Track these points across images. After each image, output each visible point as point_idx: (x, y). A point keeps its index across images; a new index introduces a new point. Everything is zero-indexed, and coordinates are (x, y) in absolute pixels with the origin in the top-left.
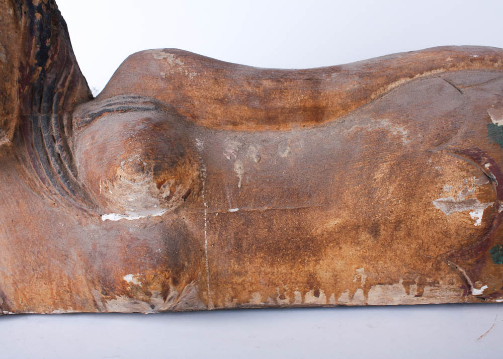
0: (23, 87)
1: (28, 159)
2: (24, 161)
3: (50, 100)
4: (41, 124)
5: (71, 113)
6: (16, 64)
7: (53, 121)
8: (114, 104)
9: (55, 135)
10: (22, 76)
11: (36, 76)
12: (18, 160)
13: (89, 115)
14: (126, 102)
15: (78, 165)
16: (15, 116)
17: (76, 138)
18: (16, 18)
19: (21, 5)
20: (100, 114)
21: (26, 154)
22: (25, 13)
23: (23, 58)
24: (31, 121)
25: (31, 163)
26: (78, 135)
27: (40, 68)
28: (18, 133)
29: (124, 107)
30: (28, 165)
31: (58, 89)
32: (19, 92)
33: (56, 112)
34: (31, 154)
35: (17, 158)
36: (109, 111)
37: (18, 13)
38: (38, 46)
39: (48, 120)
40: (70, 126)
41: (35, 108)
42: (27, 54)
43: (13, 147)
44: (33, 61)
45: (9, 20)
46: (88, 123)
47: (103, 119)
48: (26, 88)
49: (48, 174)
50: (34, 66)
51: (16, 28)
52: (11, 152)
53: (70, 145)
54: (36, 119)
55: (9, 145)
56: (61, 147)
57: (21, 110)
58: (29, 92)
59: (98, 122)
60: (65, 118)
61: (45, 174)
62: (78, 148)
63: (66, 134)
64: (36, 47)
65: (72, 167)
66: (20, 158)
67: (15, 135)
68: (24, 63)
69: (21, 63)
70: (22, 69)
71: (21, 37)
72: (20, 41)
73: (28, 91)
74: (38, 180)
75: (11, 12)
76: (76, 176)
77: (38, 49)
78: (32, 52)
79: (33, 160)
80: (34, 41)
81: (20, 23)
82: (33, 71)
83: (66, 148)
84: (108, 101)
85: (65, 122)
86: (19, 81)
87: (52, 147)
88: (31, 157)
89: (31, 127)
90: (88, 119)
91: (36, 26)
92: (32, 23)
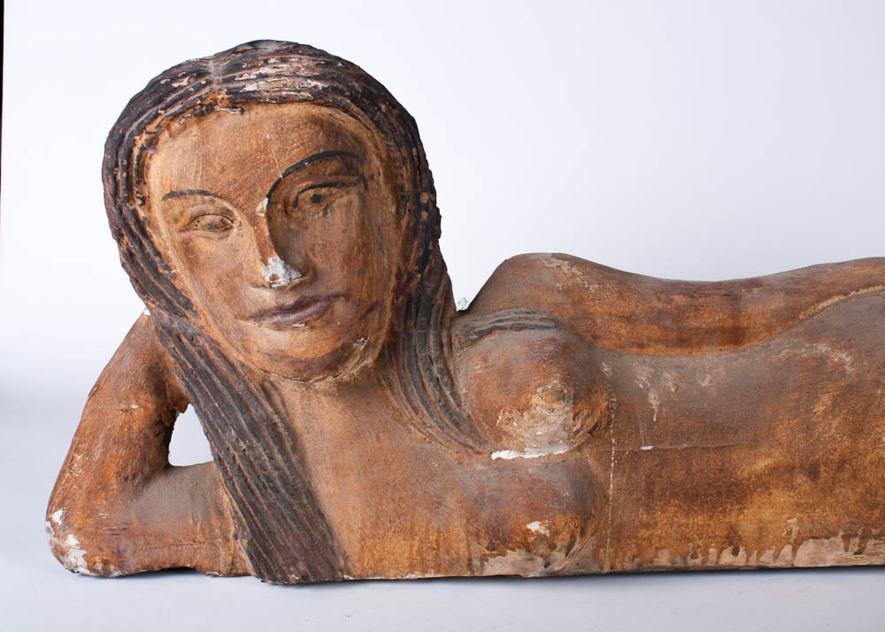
0: (397, 297)
1: (397, 384)
2: (390, 386)
3: (429, 314)
4: (415, 341)
5: (450, 329)
6: (394, 270)
7: (432, 338)
8: (506, 320)
9: (433, 356)
10: (399, 284)
11: (414, 284)
12: (381, 385)
13: (475, 333)
14: (520, 318)
15: (462, 391)
16: (384, 331)
17: (458, 360)
18: (398, 215)
19: (407, 201)
20: (490, 332)
21: (395, 378)
22: (409, 211)
23: (401, 263)
24: (403, 339)
25: (400, 389)
26: (460, 356)
27: (419, 276)
28: (386, 353)
29: (519, 324)
30: (396, 391)
31: (436, 301)
32: (393, 304)
33: (435, 329)
34: (401, 378)
35: (379, 381)
36: (501, 328)
37: (403, 210)
38: (421, 249)
39: (426, 336)
40: (450, 345)
41: (411, 323)
42: (406, 259)
43: (375, 369)
44: (412, 266)
45: (390, 219)
46: (474, 342)
47: (493, 338)
48: (401, 299)
49: (423, 402)
50: (413, 272)
51: (397, 227)
52: (372, 375)
53: (451, 368)
54: (409, 336)
55: (370, 366)
56: (441, 371)
57: (392, 325)
58: (405, 302)
59: (487, 342)
60: (444, 334)
61: (419, 401)
62: (461, 372)
63: (446, 354)
64: (418, 250)
65: (454, 394)
66: (383, 382)
67: (381, 355)
68: (403, 268)
69: (399, 269)
70: (399, 276)
71: (401, 239)
72: (400, 243)
73: (402, 301)
74: (407, 408)
75: (393, 210)
76: (459, 405)
77: (421, 253)
78: (412, 256)
79: (404, 386)
80: (416, 244)
81: (402, 222)
82: (411, 278)
83: (446, 371)
84: (496, 317)
85: (445, 341)
86: (394, 291)
87: (429, 370)
88: (401, 382)
89: (404, 345)
90: (475, 337)
91: (421, 227)
92: (417, 224)
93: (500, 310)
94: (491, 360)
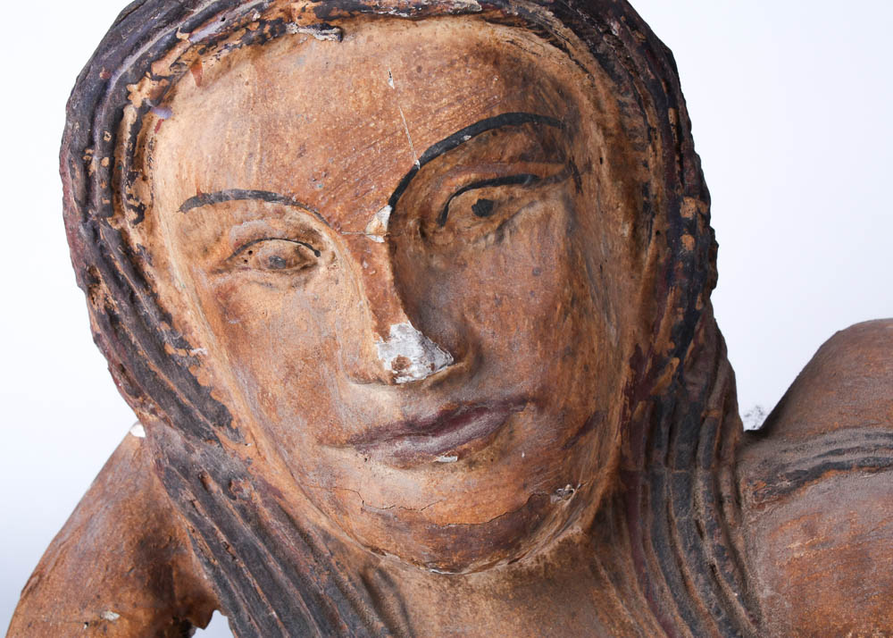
0: (632, 404)
1: (631, 576)
2: (618, 580)
3: (695, 440)
4: (668, 492)
5: (734, 468)
6: (628, 351)
7: (700, 487)
8: (849, 451)
9: (703, 522)
10: (635, 378)
11: (665, 378)
12: (599, 579)
13: (788, 476)
14: (877, 447)
15: (764, 593)
16: (607, 471)
17: (753, 529)
18: (636, 243)
19: (653, 215)
20: (816, 474)
21: (626, 564)
22: (658, 233)
23: (640, 337)
24: (644, 487)
25: (636, 587)
26: (756, 522)
27: (676, 361)
28: (609, 513)
29: (878, 459)
30: (629, 590)
31: (708, 411)
32: (624, 416)
33: (707, 468)
34: (639, 564)
35: (595, 571)
36: (840, 467)
37: (644, 233)
38: (680, 310)
40: (737, 501)
41: (659, 455)
42: (650, 328)
43: (587, 546)
44: (663, 343)
45: (621, 250)
46: (785, 494)
47: (823, 485)
48: (639, 407)
49: (685, 615)
50: (665, 355)
51: (633, 267)
52: (581, 557)
53: (740, 545)
54: (656, 480)
55: (577, 540)
56: (719, 552)
57: (621, 458)
58: (647, 415)
59: (812, 495)
60: (725, 477)
61: (675, 613)
62: (761, 555)
63: (729, 517)
64: (674, 312)
65: (747, 599)
66: (603, 572)
67: (599, 517)
68: (644, 347)
69: (637, 348)
70: (636, 361)
71: (641, 288)
72: (638, 298)
73: (643, 412)
74: (651, 627)
75: (626, 231)
76: (756, 622)
77: (681, 317)
78: (663, 322)
79: (645, 581)
80: (670, 298)
81: (644, 256)
82: (659, 365)
83: (729, 552)
84: (828, 444)
85: (726, 491)
86: (627, 392)
87: (697, 549)
88: (639, 572)
89: (644, 499)
90: (787, 483)
91: (681, 265)
92: (673, 258)
93: (835, 430)
94: (822, 530)
